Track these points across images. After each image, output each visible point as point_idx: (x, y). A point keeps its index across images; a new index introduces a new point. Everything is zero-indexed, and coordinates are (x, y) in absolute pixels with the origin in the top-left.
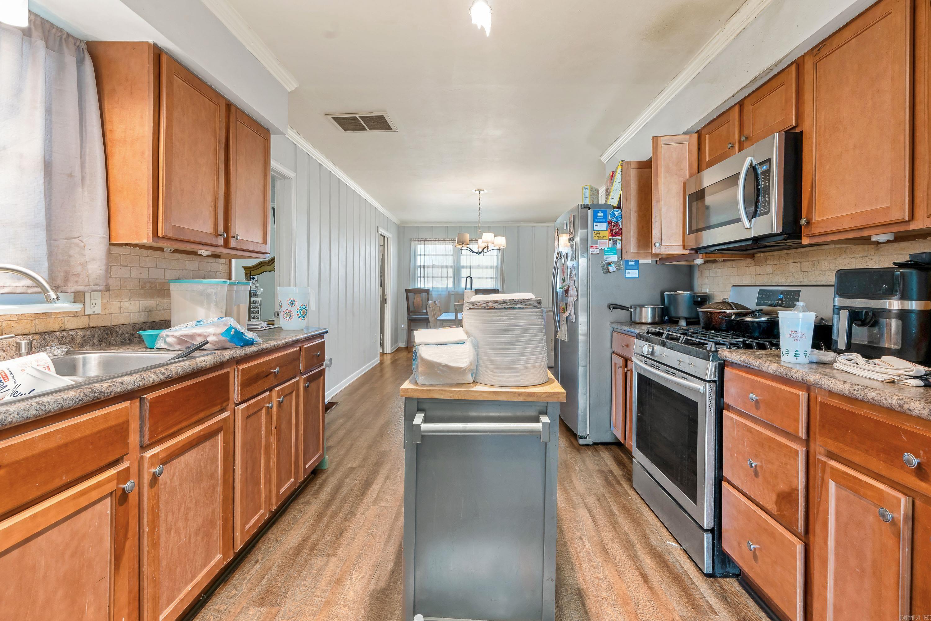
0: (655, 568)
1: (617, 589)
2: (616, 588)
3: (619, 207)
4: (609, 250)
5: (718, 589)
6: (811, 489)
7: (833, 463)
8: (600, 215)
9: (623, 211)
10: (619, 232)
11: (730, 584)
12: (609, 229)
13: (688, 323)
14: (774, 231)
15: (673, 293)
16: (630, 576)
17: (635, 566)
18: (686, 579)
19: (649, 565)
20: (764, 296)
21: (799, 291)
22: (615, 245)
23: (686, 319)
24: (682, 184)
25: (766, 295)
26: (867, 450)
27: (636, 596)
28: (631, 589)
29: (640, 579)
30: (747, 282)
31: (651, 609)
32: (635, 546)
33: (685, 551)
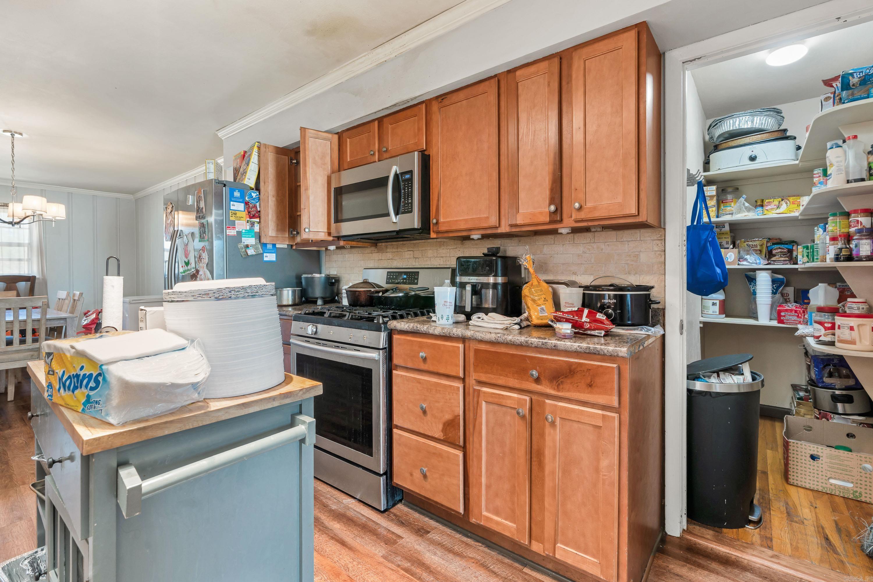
0: (345, 529)
1: (325, 567)
2: (323, 567)
3: (257, 188)
4: (247, 233)
5: (394, 517)
6: (467, 412)
7: (485, 389)
8: (237, 194)
9: (262, 194)
10: (257, 214)
11: (399, 509)
12: (246, 210)
13: (325, 302)
14: (416, 226)
15: (310, 276)
16: (330, 549)
17: (329, 537)
18: (370, 524)
19: (339, 529)
20: (391, 277)
21: (418, 272)
22: (253, 227)
23: (322, 298)
24: (326, 177)
25: (393, 276)
26: (507, 375)
27: (343, 562)
28: (336, 559)
29: (338, 546)
30: (371, 266)
31: (359, 566)
32: (320, 518)
33: (360, 501)
